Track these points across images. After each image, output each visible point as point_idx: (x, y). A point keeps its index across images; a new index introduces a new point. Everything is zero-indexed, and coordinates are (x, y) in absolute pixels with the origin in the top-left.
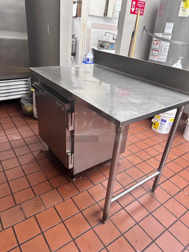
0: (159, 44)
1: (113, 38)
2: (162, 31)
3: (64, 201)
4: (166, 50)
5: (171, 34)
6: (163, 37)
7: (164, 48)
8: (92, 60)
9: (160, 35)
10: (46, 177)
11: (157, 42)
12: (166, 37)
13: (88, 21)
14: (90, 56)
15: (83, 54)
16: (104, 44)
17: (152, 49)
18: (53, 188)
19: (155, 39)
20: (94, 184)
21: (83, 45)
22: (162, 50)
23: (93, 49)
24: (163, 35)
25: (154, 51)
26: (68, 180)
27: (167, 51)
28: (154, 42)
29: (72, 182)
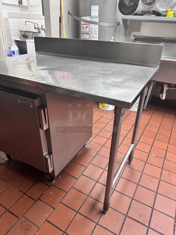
0: (88, 27)
1: (35, 27)
2: (90, 15)
3: (54, 209)
4: (96, 33)
5: (98, 17)
6: (91, 20)
7: (94, 30)
8: (18, 52)
9: (88, 19)
10: (21, 192)
11: (86, 26)
12: (93, 20)
13: (2, 11)
14: (15, 49)
15: (6, 48)
16: (27, 34)
17: (82, 33)
18: (35, 200)
19: (83, 23)
20: (76, 178)
21: (4, 38)
22: (92, 33)
23: (16, 41)
24: (90, 18)
25: (84, 35)
26: (47, 185)
27: (98, 33)
28: (82, 26)
29: (53, 185)
